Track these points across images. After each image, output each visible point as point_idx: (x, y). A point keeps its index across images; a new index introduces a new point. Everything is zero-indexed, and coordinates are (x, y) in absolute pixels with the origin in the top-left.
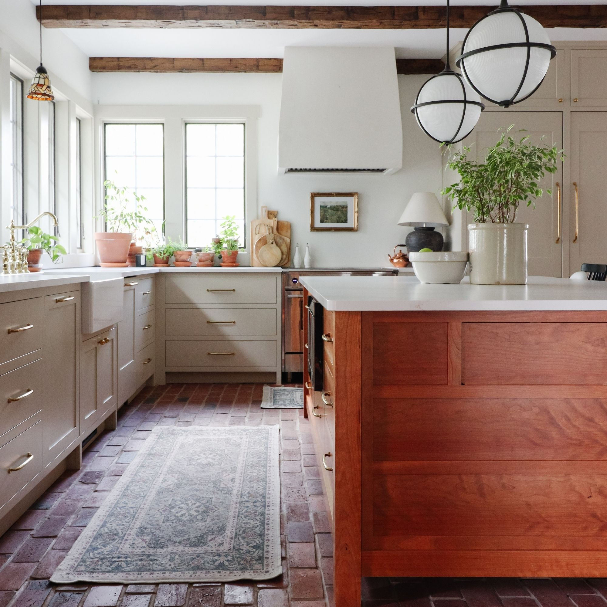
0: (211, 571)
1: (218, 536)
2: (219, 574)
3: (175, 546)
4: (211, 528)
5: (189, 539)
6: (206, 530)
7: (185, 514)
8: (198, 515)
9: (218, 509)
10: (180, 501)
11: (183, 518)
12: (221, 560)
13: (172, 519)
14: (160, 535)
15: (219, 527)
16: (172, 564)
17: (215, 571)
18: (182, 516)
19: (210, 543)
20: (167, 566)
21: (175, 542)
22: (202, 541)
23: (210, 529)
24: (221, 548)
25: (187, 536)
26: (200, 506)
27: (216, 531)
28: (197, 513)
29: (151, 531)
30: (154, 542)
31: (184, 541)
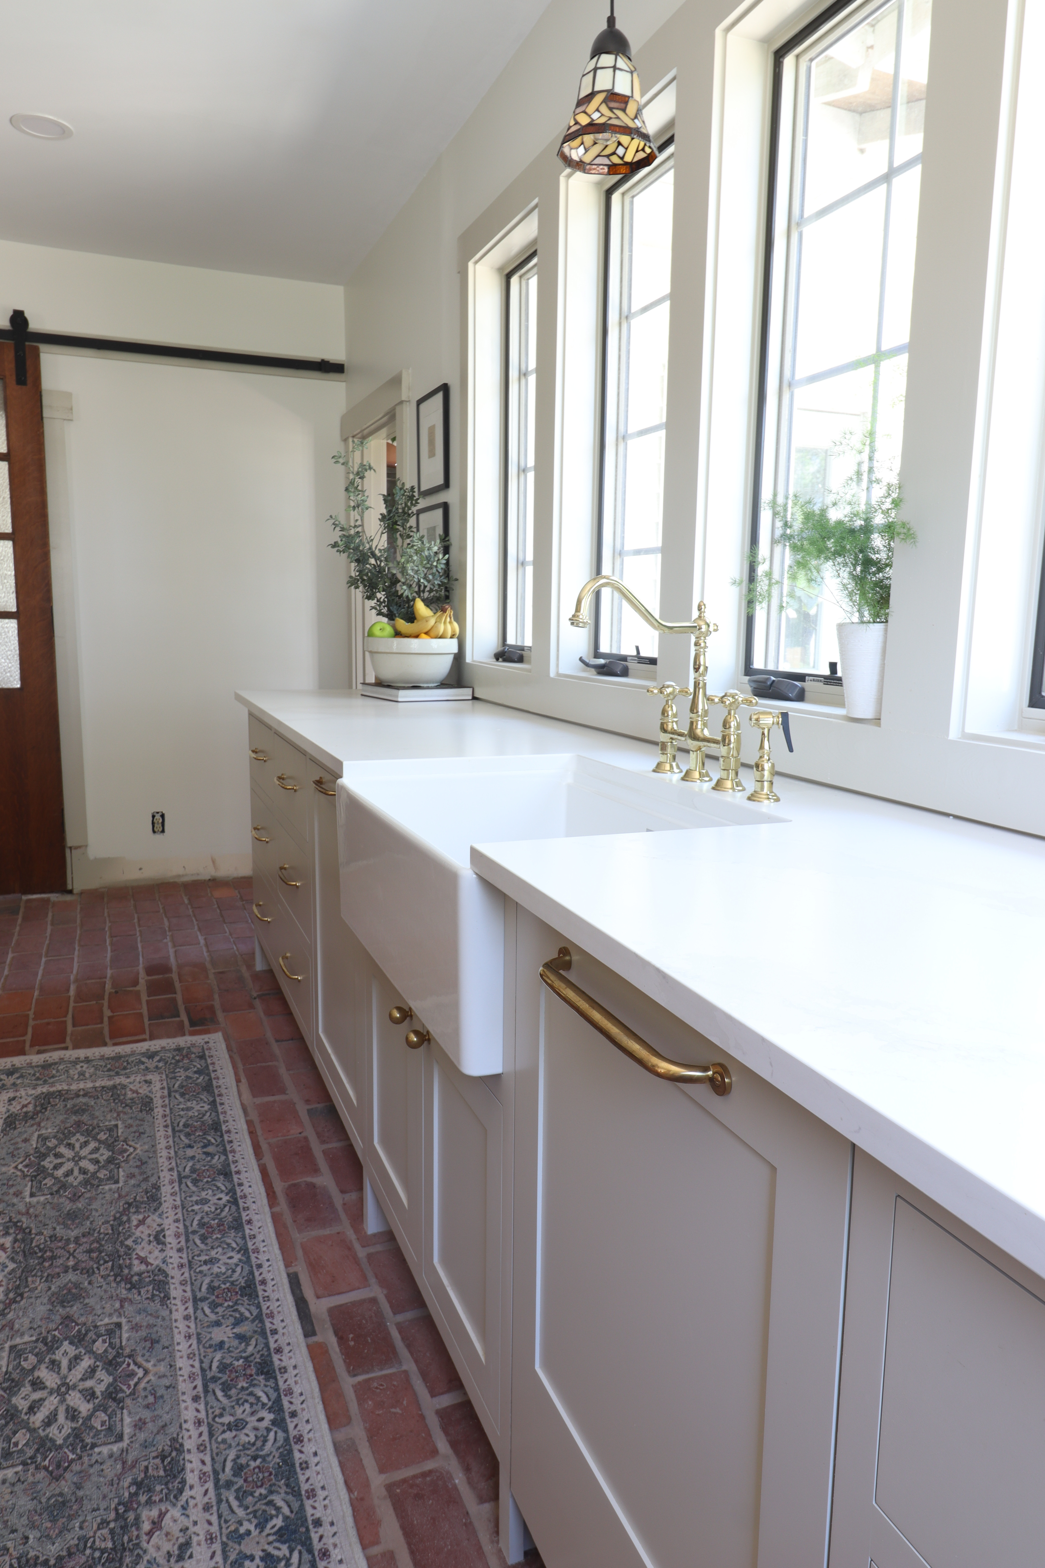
0: (25, 1065)
1: (16, 1112)
2: (14, 1063)
3: (83, 1090)
4: (28, 1124)
5: (64, 1101)
6: (38, 1120)
7: (81, 1148)
8: (56, 1146)
9: (16, 1168)
10: (101, 1180)
11: (82, 1139)
12: (12, 1079)
13: (103, 1133)
14: (113, 1104)
15: (15, 1128)
16: (80, 1069)
17: (20, 1066)
18: (86, 1143)
19: (29, 1099)
20: (85, 1066)
21: (85, 1095)
22: (43, 1101)
23: (31, 1122)
24: (11, 1094)
25: (68, 1106)
26: (56, 1167)
27: (20, 1120)
28: (57, 1150)
29: (131, 1108)
30: (119, 1092)
31: (73, 1099)
